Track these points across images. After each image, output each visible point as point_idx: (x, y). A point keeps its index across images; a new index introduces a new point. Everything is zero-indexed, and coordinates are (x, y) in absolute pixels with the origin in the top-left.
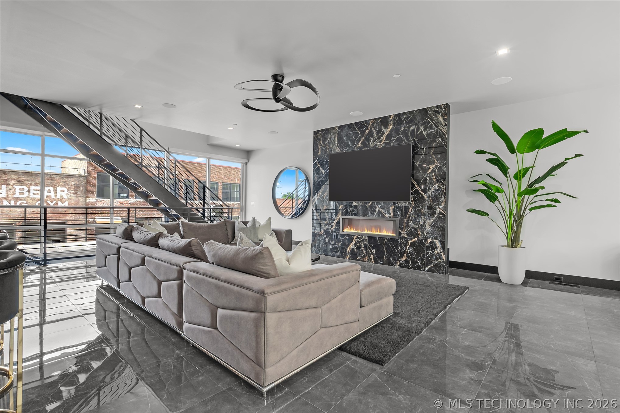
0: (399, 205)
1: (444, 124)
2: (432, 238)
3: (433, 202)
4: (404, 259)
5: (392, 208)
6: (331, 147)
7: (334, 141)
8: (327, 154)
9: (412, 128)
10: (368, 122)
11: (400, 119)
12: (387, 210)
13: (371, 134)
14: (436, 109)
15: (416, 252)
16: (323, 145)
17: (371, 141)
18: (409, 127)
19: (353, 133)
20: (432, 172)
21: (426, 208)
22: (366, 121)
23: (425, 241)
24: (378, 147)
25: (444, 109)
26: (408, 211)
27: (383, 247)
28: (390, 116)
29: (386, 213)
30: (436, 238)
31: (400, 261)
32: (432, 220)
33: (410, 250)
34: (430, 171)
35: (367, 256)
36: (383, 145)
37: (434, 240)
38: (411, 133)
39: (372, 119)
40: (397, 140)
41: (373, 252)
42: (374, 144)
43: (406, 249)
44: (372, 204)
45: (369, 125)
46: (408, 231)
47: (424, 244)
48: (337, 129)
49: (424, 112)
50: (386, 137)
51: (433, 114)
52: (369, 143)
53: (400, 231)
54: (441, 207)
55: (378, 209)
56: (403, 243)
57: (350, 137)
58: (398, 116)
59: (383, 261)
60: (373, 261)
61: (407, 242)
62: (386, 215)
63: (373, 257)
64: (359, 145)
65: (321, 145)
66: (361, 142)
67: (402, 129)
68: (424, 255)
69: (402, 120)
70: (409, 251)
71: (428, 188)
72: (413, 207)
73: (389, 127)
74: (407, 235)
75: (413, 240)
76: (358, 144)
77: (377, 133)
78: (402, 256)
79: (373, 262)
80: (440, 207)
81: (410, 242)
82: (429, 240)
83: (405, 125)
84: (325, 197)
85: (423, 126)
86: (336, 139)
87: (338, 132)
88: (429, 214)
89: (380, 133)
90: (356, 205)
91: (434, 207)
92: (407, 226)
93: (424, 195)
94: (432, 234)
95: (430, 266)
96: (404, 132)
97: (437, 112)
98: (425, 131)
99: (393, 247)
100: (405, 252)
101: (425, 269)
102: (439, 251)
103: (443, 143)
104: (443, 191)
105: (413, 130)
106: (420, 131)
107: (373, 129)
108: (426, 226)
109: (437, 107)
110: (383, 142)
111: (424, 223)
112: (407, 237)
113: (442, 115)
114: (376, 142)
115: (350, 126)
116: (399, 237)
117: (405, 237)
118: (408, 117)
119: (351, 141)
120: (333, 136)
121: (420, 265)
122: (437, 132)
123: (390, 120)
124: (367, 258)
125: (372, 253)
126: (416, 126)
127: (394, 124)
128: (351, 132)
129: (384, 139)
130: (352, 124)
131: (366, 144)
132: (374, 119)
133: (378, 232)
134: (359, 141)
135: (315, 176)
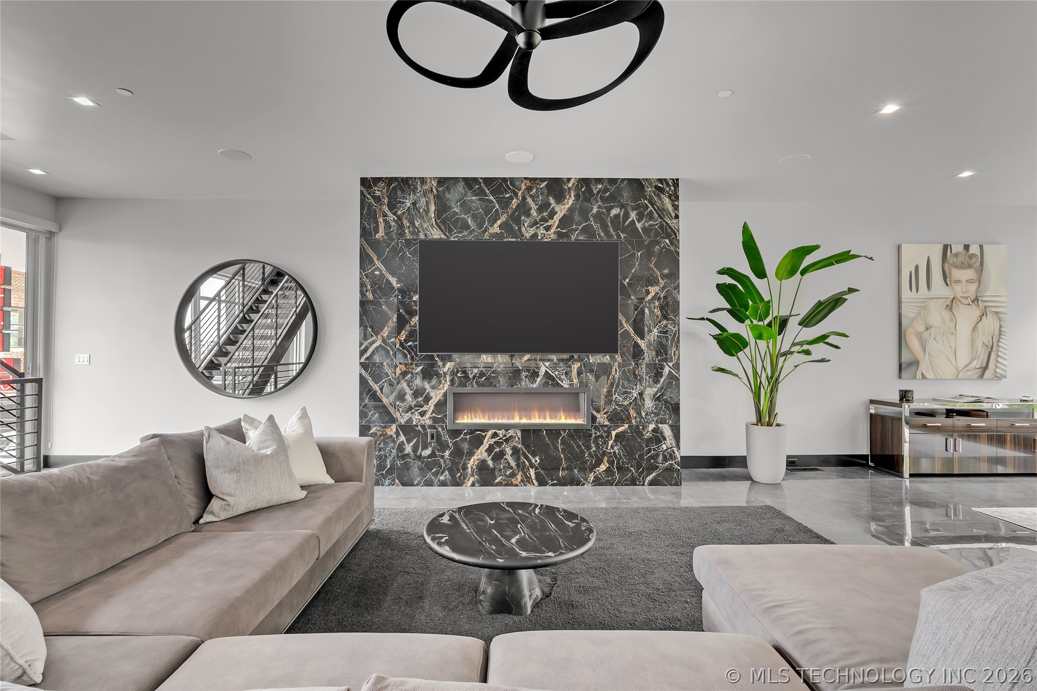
0: (591, 361)
1: (673, 215)
2: (657, 421)
3: (657, 355)
4: (603, 467)
5: (576, 366)
6: (417, 224)
7: (427, 212)
8: (405, 240)
9: (614, 212)
10: (517, 183)
11: (589, 190)
12: (566, 372)
13: (523, 209)
14: (659, 185)
15: (627, 452)
16: (391, 217)
17: (524, 225)
18: (609, 209)
19: (479, 200)
20: (653, 298)
21: (644, 366)
22: (512, 180)
23: (643, 429)
24: (542, 238)
25: (673, 188)
26: (610, 373)
27: (557, 448)
28: (569, 180)
29: (563, 377)
30: (663, 422)
31: (595, 472)
32: (656, 389)
33: (615, 448)
34: (650, 297)
35: (520, 473)
36: (553, 236)
37: (660, 425)
38: (612, 221)
39: (525, 178)
40: (584, 231)
41: (533, 461)
42: (532, 231)
43: (607, 448)
44: (528, 359)
45: (520, 190)
46: (609, 413)
47: (640, 435)
48: (435, 183)
49: (637, 184)
50: (560, 220)
51: (653, 192)
52: (520, 229)
53: (595, 413)
54: (671, 364)
55: (544, 371)
56: (601, 436)
57: (471, 208)
58: (586, 182)
59: (558, 479)
60: (534, 481)
61: (609, 434)
62: (562, 381)
63: (535, 473)
64: (496, 229)
65: (385, 215)
66: (499, 222)
67: (595, 210)
68: (641, 456)
69: (595, 192)
70: (612, 451)
71: (646, 329)
72: (619, 364)
73: (566, 201)
74: (609, 421)
75: (621, 429)
76: (491, 226)
77: (540, 210)
78: (599, 463)
79: (533, 484)
80: (669, 364)
81: (614, 433)
82: (651, 427)
83: (600, 203)
84: (401, 344)
85: (635, 212)
86: (433, 208)
87: (437, 191)
88: (650, 377)
89: (546, 211)
90: (490, 361)
91: (660, 365)
92: (609, 402)
93: (639, 341)
94: (656, 414)
95: (654, 474)
96: (599, 217)
97: (661, 190)
98: (639, 222)
99: (579, 447)
100: (604, 454)
101: (644, 482)
102: (669, 444)
103: (672, 248)
104: (675, 334)
105: (617, 216)
106: (630, 220)
107: (529, 200)
108: (644, 400)
109: (660, 180)
110: (553, 230)
111: (641, 394)
112: (608, 423)
113: (669, 197)
114: (537, 228)
115: (470, 182)
116: (592, 426)
117: (605, 424)
118: (606, 190)
119: (474, 217)
120: (423, 200)
121: (636, 474)
122: (661, 227)
123: (569, 188)
124: (519, 477)
125: (532, 465)
126: (623, 210)
127: (577, 196)
128: (474, 198)
129: (556, 225)
130: (475, 180)
131: (513, 228)
132: (531, 180)
133: (545, 419)
134: (495, 221)
135: (367, 291)
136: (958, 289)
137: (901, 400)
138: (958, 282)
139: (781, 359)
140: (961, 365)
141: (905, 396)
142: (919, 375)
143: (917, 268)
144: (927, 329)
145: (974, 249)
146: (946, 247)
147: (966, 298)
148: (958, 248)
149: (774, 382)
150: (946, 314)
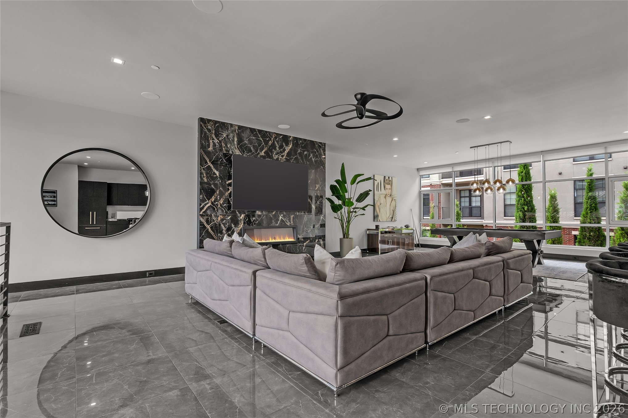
0: (297, 214)
1: (324, 157)
2: (318, 238)
3: (319, 212)
5: (292, 216)
6: (229, 146)
7: (233, 141)
8: (223, 153)
9: (305, 153)
10: (271, 134)
11: (297, 142)
12: (289, 219)
13: (273, 146)
16: (216, 141)
17: (274, 153)
18: (304, 151)
19: (256, 139)
21: (315, 216)
22: (269, 132)
23: (315, 241)
24: (280, 160)
25: (324, 146)
26: (304, 219)
28: (290, 136)
29: (288, 221)
30: (320, 238)
32: (319, 225)
34: (316, 189)
36: (284, 160)
37: (319, 240)
38: (305, 157)
39: (274, 133)
40: (295, 159)
42: (277, 157)
43: (303, 250)
44: (275, 213)
45: (272, 137)
46: (303, 236)
47: (314, 244)
48: (237, 128)
49: (313, 143)
50: (287, 153)
51: (318, 147)
52: (272, 155)
53: (299, 236)
54: (323, 216)
55: (281, 218)
56: (301, 246)
57: (252, 142)
58: (295, 139)
61: (303, 244)
62: (287, 223)
64: (263, 154)
65: (213, 139)
66: (264, 151)
67: (299, 151)
69: (299, 143)
71: (315, 201)
72: (307, 215)
73: (289, 145)
75: (308, 242)
76: (261, 152)
77: (280, 148)
81: (305, 244)
82: (317, 241)
83: (301, 148)
84: (221, 205)
85: (312, 154)
86: (236, 139)
87: (238, 131)
88: (317, 221)
89: (282, 149)
90: (260, 214)
91: (319, 216)
92: (304, 231)
93: (313, 206)
94: (319, 235)
96: (300, 153)
97: (320, 147)
98: (313, 158)
99: (294, 250)
104: (324, 204)
105: (306, 154)
106: (310, 157)
107: (276, 143)
108: (315, 230)
109: (320, 143)
110: (284, 157)
111: (313, 228)
112: (303, 240)
113: (323, 150)
114: (279, 155)
115: (252, 130)
116: (298, 241)
118: (303, 143)
119: (254, 147)
120: (231, 135)
122: (320, 161)
123: (290, 140)
126: (308, 152)
127: (293, 144)
128: (254, 138)
129: (286, 155)
130: (254, 129)
131: (269, 154)
132: (277, 134)
133: (281, 240)
134: (262, 150)
135: (204, 177)
136: (387, 191)
137: (376, 228)
138: (387, 189)
139: (351, 214)
140: (388, 217)
141: (377, 227)
142: (379, 221)
143: (378, 183)
144: (380, 204)
145: (390, 179)
146: (384, 177)
147: (389, 194)
148: (387, 178)
149: (349, 222)
150: (384, 199)
